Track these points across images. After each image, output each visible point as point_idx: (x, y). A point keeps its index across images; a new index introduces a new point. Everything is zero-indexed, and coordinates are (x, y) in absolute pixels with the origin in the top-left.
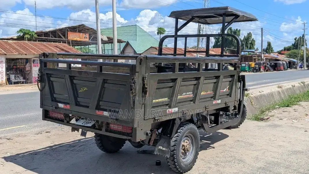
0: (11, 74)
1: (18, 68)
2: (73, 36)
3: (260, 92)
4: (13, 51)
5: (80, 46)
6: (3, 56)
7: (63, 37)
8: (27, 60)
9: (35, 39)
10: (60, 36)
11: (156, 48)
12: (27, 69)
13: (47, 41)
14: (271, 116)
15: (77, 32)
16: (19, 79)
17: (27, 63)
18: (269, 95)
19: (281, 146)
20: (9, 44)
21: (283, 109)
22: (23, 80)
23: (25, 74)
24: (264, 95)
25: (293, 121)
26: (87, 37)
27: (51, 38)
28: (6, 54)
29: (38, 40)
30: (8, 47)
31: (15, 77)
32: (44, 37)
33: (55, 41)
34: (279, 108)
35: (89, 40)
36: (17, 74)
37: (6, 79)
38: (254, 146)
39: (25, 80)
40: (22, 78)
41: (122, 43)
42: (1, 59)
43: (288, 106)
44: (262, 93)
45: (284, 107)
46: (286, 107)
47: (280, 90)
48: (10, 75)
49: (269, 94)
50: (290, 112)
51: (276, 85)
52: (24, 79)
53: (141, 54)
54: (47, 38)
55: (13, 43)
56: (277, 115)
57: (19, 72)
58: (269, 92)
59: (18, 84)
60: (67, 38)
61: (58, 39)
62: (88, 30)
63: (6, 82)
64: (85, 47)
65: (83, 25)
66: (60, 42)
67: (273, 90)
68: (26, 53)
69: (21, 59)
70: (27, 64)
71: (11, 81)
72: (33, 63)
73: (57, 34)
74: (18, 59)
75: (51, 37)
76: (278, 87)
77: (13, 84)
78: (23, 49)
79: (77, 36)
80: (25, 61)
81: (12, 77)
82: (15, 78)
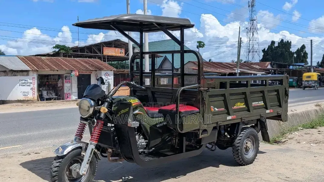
0: (44, 90)
1: (51, 84)
2: (109, 52)
3: (292, 111)
4: (45, 67)
5: (117, 62)
6: (35, 73)
7: (98, 53)
8: (60, 76)
9: (71, 55)
10: (96, 52)
11: (194, 63)
12: (59, 85)
13: (84, 56)
14: (290, 139)
15: (113, 47)
16: (51, 95)
17: (59, 79)
18: (303, 115)
19: (280, 174)
20: (42, 61)
21: (306, 131)
22: (55, 97)
23: (57, 90)
24: (297, 115)
25: (312, 144)
26: (123, 52)
27: (87, 54)
28: (38, 71)
29: (73, 56)
30: (41, 63)
31: (47, 93)
32: (80, 52)
33: (90, 57)
34: (301, 129)
35: (125, 55)
36: (49, 90)
37: (37, 96)
38: (249, 172)
39: (57, 97)
40: (54, 94)
41: (159, 57)
42: (33, 76)
43: (313, 128)
44: (295, 112)
45: (308, 128)
46: (311, 128)
47: (317, 108)
48: (42, 91)
49: (303, 112)
50: (312, 134)
51: (313, 103)
52: (56, 95)
53: (178, 68)
54: (82, 53)
55: (47, 59)
56: (296, 138)
57: (51, 88)
58: (303, 111)
59: (51, 100)
60: (103, 53)
61: (94, 54)
62: (124, 44)
63: (38, 99)
64: (122, 62)
65: (119, 40)
66: (96, 58)
67: (309, 109)
68: (57, 69)
69: (53, 75)
70: (60, 81)
71: (43, 97)
72: (65, 79)
73: (93, 49)
74: (50, 75)
75: (87, 52)
76: (316, 106)
77: (45, 100)
78: (55, 65)
79: (113, 51)
80: (57, 77)
81: (45, 93)
82: (47, 95)
